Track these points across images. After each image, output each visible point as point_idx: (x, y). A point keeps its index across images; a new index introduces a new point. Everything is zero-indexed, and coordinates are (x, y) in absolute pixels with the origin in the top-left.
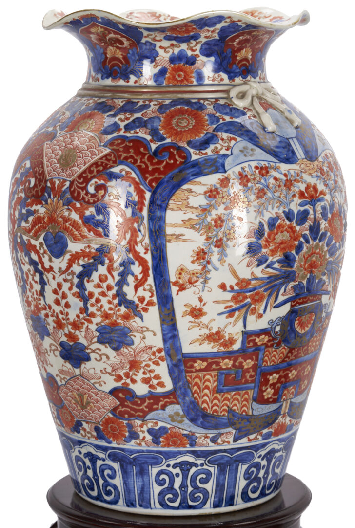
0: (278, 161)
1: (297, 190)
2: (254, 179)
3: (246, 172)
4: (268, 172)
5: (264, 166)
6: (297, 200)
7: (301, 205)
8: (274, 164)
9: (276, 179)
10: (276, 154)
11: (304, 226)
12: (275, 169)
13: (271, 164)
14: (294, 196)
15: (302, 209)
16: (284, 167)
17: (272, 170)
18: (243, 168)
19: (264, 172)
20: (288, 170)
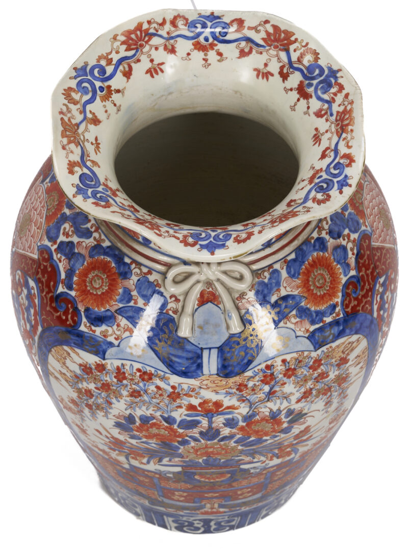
0: (169, 372)
1: (186, 403)
2: (132, 380)
3: (125, 370)
4: (151, 379)
5: (148, 372)
6: (183, 411)
7: (187, 415)
8: (162, 374)
9: (158, 388)
10: (171, 364)
11: (191, 430)
12: (162, 379)
13: (159, 372)
14: (180, 407)
15: (189, 419)
16: (175, 380)
17: (158, 378)
18: (123, 365)
19: (146, 377)
20: (179, 384)
